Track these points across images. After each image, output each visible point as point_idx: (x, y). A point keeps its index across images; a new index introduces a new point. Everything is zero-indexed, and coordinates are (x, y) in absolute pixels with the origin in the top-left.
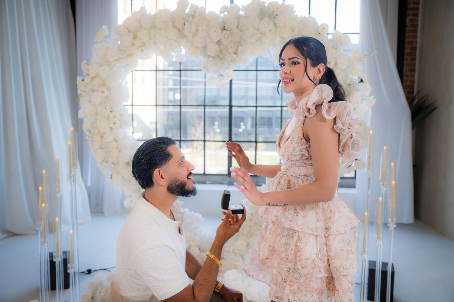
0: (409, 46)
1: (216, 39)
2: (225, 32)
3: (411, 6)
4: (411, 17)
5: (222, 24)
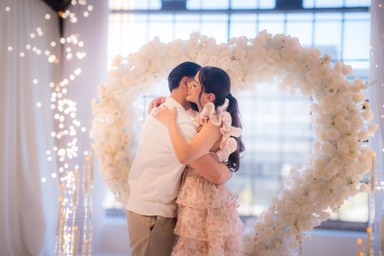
1: (226, 68)
2: (234, 61)
5: (232, 54)
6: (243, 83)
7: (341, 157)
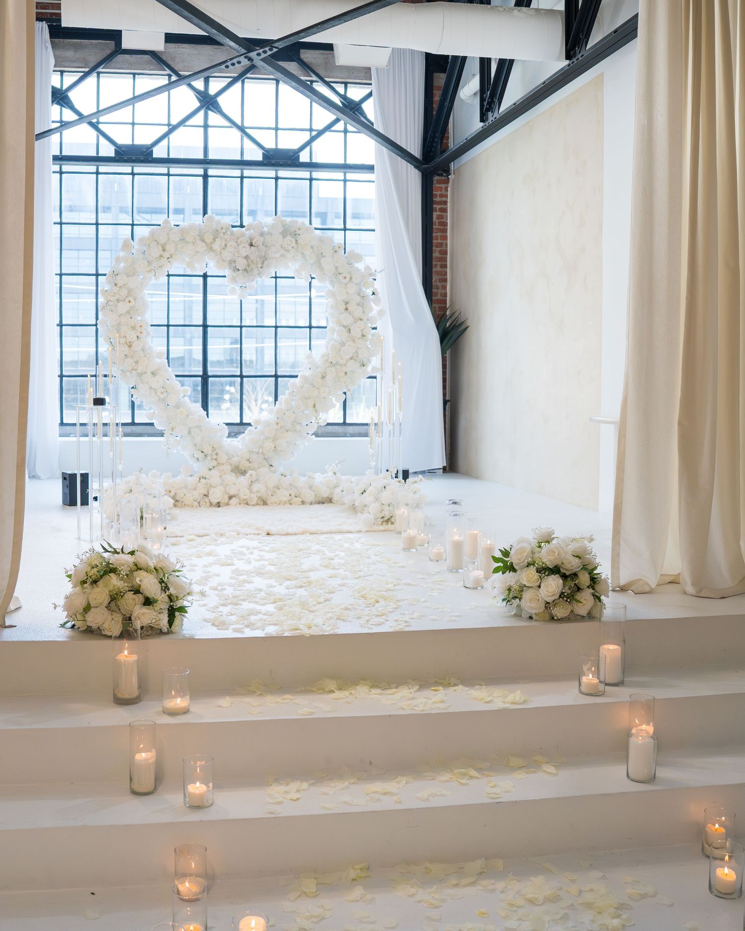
0: (437, 249)
1: (245, 254)
2: (252, 247)
3: (438, 199)
4: (438, 213)
5: (249, 242)
6: (261, 270)
7: (354, 341)
